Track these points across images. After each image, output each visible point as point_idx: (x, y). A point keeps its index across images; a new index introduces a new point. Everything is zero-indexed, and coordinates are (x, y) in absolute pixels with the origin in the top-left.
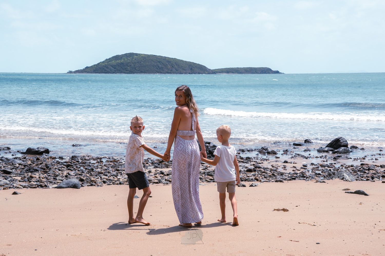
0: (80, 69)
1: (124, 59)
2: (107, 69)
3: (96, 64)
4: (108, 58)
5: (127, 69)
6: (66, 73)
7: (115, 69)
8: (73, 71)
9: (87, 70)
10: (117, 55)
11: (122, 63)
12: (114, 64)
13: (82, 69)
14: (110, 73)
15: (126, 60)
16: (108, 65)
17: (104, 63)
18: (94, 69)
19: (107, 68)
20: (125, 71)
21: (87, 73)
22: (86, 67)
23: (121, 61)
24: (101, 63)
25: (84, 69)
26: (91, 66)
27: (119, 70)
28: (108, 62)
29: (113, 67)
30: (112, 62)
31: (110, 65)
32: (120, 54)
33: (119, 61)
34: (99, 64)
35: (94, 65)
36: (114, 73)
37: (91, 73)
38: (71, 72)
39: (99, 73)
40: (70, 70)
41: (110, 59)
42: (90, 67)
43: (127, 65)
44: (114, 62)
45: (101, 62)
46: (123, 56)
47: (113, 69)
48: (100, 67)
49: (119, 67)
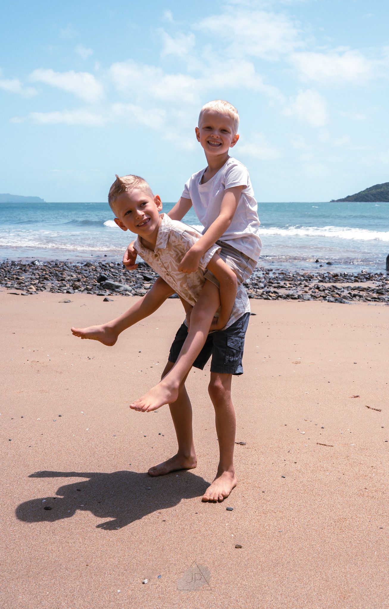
0: (342, 198)
1: (384, 188)
2: (367, 198)
3: (357, 192)
4: (369, 187)
5: (386, 198)
6: (329, 202)
7: (375, 198)
8: (336, 199)
9: (349, 199)
10: (377, 185)
11: (382, 192)
12: (374, 193)
13: (344, 198)
14: (370, 201)
15: (386, 189)
16: (368, 194)
17: (364, 192)
18: (355, 198)
19: (368, 196)
20: (385, 200)
21: (349, 201)
22: (347, 196)
23: (381, 190)
24: (362, 193)
25: (345, 198)
26: (353, 196)
27: (379, 199)
28: (369, 191)
29: (372, 195)
30: (371, 191)
31: (370, 194)
32: (380, 183)
33: (379, 190)
34: (359, 193)
35: (355, 194)
36: (374, 201)
37: (352, 201)
38: (333, 201)
39: (360, 201)
40: (333, 199)
41: (370, 188)
42: (351, 196)
43: (387, 194)
44: (374, 191)
45: (362, 191)
46: (383, 185)
47: (373, 197)
48: (360, 196)
49: (379, 196)
